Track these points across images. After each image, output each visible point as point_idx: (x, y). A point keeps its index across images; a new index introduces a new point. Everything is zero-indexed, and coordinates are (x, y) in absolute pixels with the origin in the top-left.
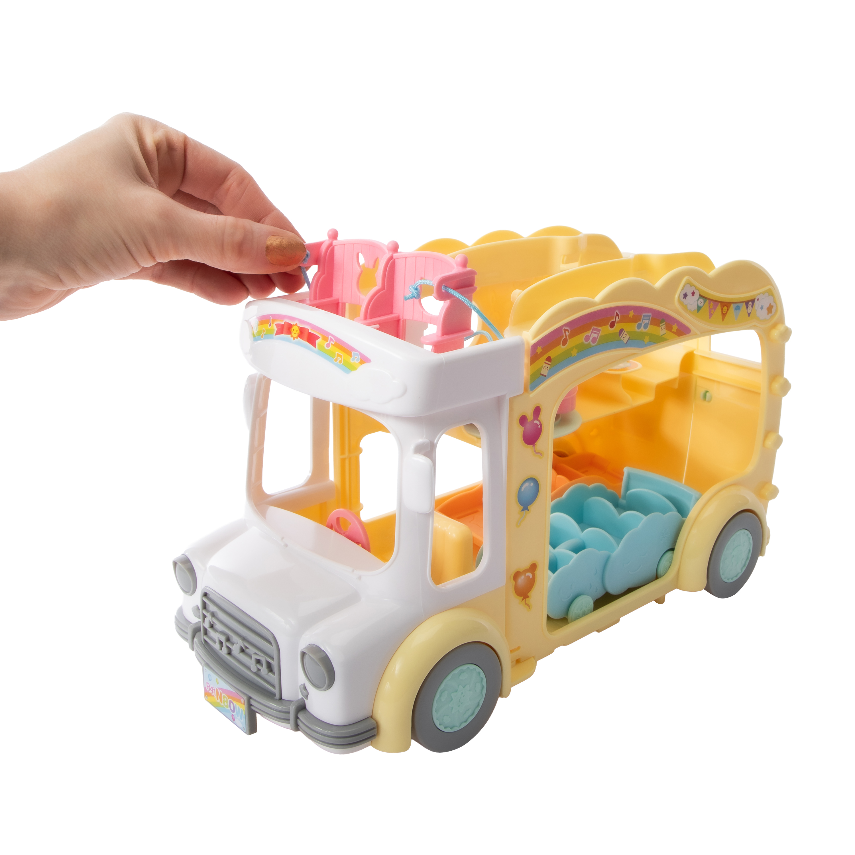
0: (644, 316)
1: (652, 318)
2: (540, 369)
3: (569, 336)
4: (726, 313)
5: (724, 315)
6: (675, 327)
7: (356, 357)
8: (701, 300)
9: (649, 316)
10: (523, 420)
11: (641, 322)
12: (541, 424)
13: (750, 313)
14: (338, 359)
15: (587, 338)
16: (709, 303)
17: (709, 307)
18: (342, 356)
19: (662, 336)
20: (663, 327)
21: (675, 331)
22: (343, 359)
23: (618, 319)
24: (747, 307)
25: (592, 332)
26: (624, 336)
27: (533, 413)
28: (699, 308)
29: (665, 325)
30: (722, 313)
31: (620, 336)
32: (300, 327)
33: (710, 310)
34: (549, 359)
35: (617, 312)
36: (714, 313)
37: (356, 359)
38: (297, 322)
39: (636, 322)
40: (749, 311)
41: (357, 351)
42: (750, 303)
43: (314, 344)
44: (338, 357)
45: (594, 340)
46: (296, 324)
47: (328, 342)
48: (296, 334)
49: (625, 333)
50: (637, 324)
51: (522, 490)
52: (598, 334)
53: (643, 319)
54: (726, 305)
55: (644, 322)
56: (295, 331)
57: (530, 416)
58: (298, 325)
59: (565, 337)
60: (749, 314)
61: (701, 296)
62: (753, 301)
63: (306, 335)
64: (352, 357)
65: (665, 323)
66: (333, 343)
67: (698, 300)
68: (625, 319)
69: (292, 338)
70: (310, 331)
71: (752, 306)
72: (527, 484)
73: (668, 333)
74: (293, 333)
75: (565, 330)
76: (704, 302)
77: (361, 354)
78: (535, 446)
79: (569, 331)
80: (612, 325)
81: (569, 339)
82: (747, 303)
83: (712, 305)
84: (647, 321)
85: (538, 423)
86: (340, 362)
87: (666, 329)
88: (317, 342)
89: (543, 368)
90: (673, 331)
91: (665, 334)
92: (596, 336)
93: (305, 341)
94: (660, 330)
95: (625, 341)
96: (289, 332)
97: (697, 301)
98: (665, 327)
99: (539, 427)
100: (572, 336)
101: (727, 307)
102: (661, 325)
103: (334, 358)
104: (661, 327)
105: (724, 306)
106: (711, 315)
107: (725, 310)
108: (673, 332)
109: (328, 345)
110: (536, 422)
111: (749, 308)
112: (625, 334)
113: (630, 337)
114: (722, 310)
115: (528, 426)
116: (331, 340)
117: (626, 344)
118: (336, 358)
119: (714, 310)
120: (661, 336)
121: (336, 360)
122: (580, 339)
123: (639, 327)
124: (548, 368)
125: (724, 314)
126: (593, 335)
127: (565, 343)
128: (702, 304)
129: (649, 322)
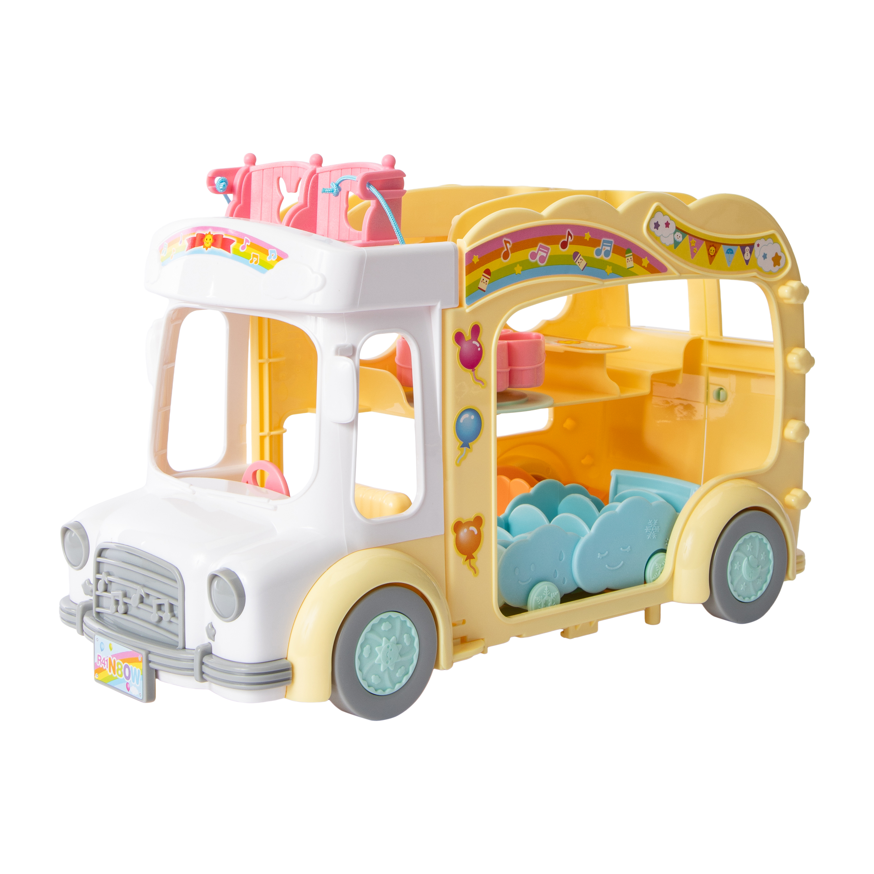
0: (604, 241)
1: (614, 245)
2: (478, 281)
3: (511, 249)
4: (714, 255)
5: (711, 258)
6: (645, 262)
7: (273, 255)
8: (679, 234)
9: (611, 242)
10: (459, 337)
11: (600, 248)
12: (480, 347)
13: (749, 260)
14: (254, 260)
15: (533, 256)
16: (690, 240)
17: (690, 244)
18: (258, 256)
19: (629, 269)
20: (629, 258)
21: (646, 266)
22: (260, 259)
23: (571, 239)
24: (744, 253)
25: (539, 250)
26: (579, 260)
27: (471, 332)
28: (676, 244)
29: (632, 257)
30: (709, 254)
31: (574, 260)
32: (214, 234)
33: (692, 248)
34: (488, 272)
35: (569, 231)
36: (697, 252)
37: (273, 257)
38: (210, 230)
39: (595, 247)
40: (747, 258)
41: (274, 248)
42: (747, 248)
43: (228, 250)
44: (254, 258)
45: (542, 259)
46: (210, 233)
47: (244, 244)
48: (209, 243)
49: (581, 257)
50: (596, 249)
51: (461, 421)
52: (547, 253)
53: (603, 245)
54: (713, 246)
55: (604, 249)
56: (208, 240)
57: (468, 335)
58: (211, 233)
59: (506, 250)
60: (747, 262)
61: (678, 229)
62: (751, 246)
63: (220, 242)
64: (268, 255)
65: (631, 254)
66: (249, 244)
67: (674, 233)
68: (580, 241)
69: (205, 248)
70: (224, 237)
71: (751, 253)
72: (466, 416)
73: (637, 266)
74: (205, 243)
75: (506, 242)
76: (683, 238)
77: (278, 250)
78: (475, 371)
79: (511, 243)
80: (564, 245)
81: (512, 253)
82: (743, 247)
83: (693, 242)
84: (609, 248)
85: (478, 345)
86: (256, 262)
87: (634, 262)
88: (232, 246)
89: (481, 281)
90: (643, 265)
91: (633, 267)
92: (545, 255)
93: (219, 248)
94: (626, 262)
95: (581, 267)
96: (202, 243)
97: (673, 234)
98: (632, 259)
99: (479, 349)
100: (515, 249)
101: (715, 248)
102: (626, 255)
103: (249, 260)
104: (627, 258)
105: (710, 246)
106: (693, 255)
107: (712, 251)
108: (644, 267)
109: (243, 248)
110: (474, 342)
111: (746, 254)
112: (581, 259)
113: (587, 263)
114: (708, 250)
115: (466, 346)
116: (247, 241)
117: (582, 270)
118: (252, 259)
119: (698, 249)
120: (628, 268)
121: (252, 261)
122: (525, 254)
123: (598, 253)
124: (487, 283)
125: (712, 256)
126: (541, 254)
127: (506, 256)
128: (680, 239)
129: (611, 249)
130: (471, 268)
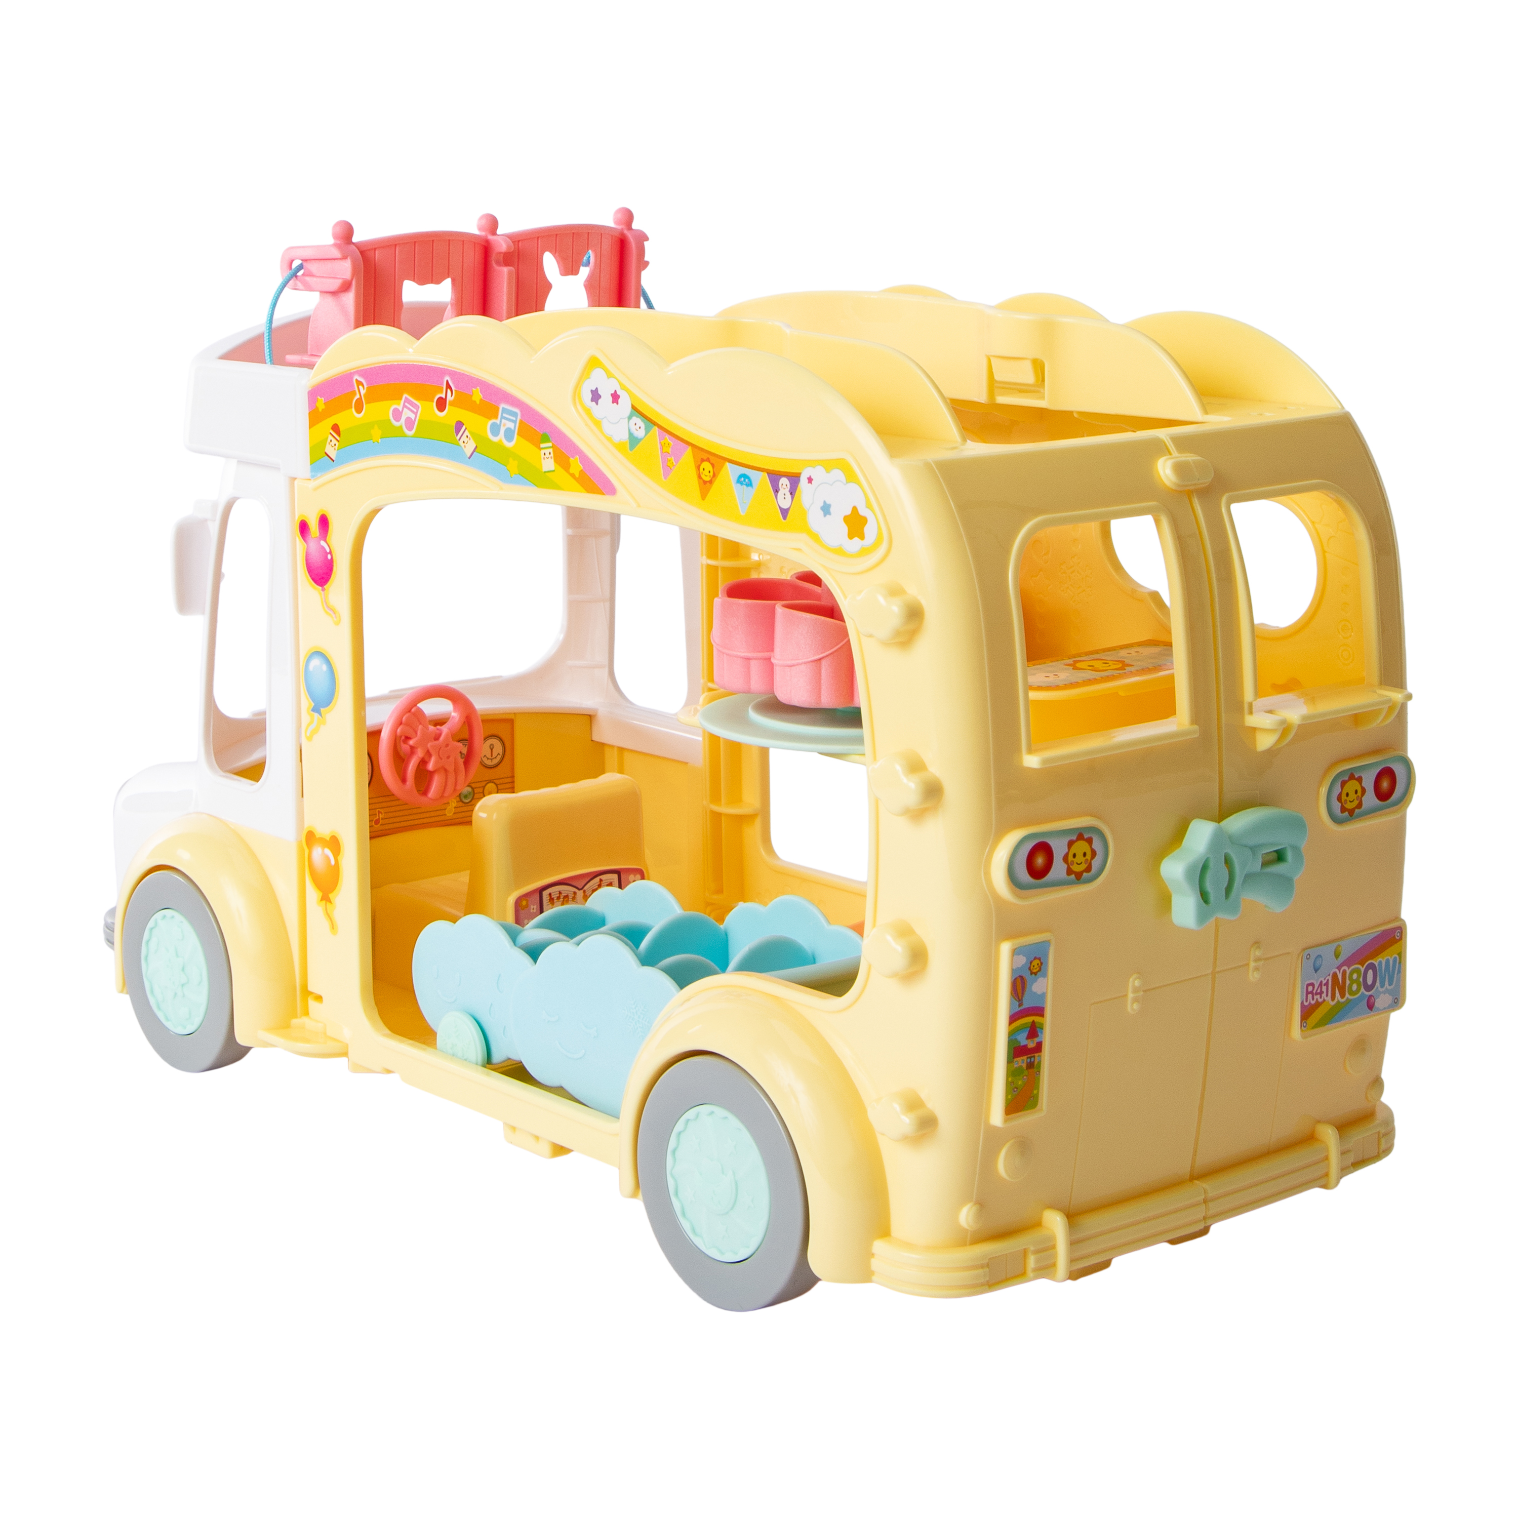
0: (504, 410)
1: (521, 421)
2: (323, 443)
3: (365, 395)
4: (711, 482)
5: (706, 485)
6: (577, 465)
8: (637, 420)
9: (515, 414)
10: (304, 529)
11: (498, 422)
12: (330, 553)
13: (789, 509)
15: (397, 415)
16: (661, 438)
17: (661, 448)
19: (547, 474)
20: (547, 451)
21: (577, 475)
23: (451, 396)
24: (776, 491)
25: (404, 406)
26: (464, 438)
27: (319, 525)
28: (634, 441)
29: (551, 450)
30: (700, 477)
31: (457, 435)
33: (664, 456)
34: (336, 428)
35: (447, 381)
36: (674, 466)
39: (490, 418)
40: (785, 502)
42: (784, 482)
45: (410, 424)
49: (467, 433)
50: (490, 422)
51: (310, 668)
52: (416, 414)
53: (503, 417)
54: (708, 460)
55: (504, 425)
57: (314, 528)
59: (358, 396)
60: (785, 513)
61: (636, 411)
62: (794, 479)
65: (550, 444)
67: (630, 418)
68: (465, 403)
71: (792, 493)
72: (318, 662)
73: (560, 470)
75: (360, 383)
76: (647, 431)
78: (325, 591)
79: (365, 386)
80: (441, 404)
81: (367, 403)
82: (774, 477)
83: (667, 445)
84: (511, 425)
85: (328, 551)
87: (555, 461)
89: (328, 443)
90: (571, 471)
91: (554, 471)
92: (412, 416)
94: (542, 458)
95: (468, 451)
97: (627, 420)
98: (552, 454)
99: (329, 557)
100: (373, 397)
101: (713, 465)
102: (542, 445)
104: (543, 451)
105: (703, 460)
106: (667, 471)
107: (706, 472)
108: (573, 475)
110: (323, 543)
111: (780, 494)
112: (467, 436)
113: (476, 447)
114: (698, 468)
115: (313, 545)
117: (469, 458)
119: (677, 461)
120: (545, 472)
122: (382, 410)
123: (495, 430)
124: (336, 447)
125: (705, 482)
126: (407, 414)
127: (359, 408)
128: (640, 433)
129: (515, 427)
130: (315, 418)
